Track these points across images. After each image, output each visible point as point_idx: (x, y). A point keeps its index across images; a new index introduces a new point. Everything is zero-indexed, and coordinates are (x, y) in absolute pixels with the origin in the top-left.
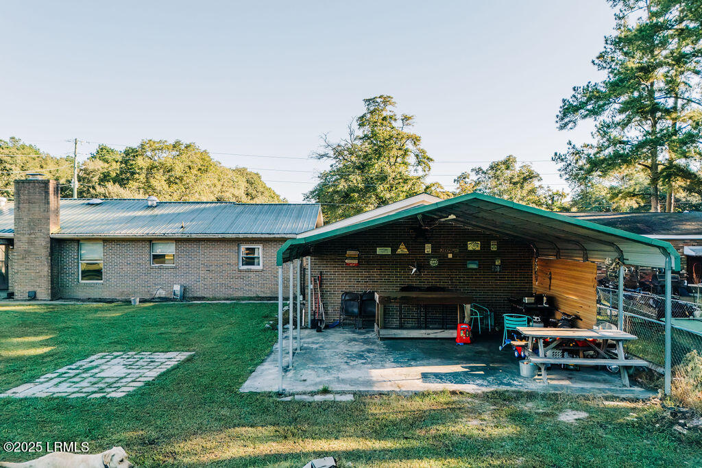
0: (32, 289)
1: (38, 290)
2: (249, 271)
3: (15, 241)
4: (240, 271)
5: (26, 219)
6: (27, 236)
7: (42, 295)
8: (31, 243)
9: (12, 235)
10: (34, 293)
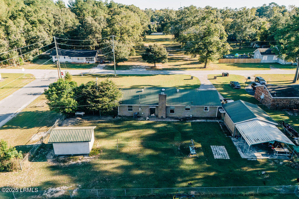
3: (159, 107)
4: (204, 112)
5: (161, 102)
7: (164, 117)
8: (162, 107)
9: (158, 105)
10: (162, 116)
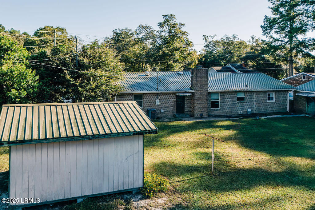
0: (201, 113)
1: (203, 113)
2: (271, 103)
3: (195, 94)
4: (268, 103)
5: (200, 85)
6: (200, 91)
7: (205, 115)
8: (201, 94)
9: (193, 91)
10: (202, 114)
